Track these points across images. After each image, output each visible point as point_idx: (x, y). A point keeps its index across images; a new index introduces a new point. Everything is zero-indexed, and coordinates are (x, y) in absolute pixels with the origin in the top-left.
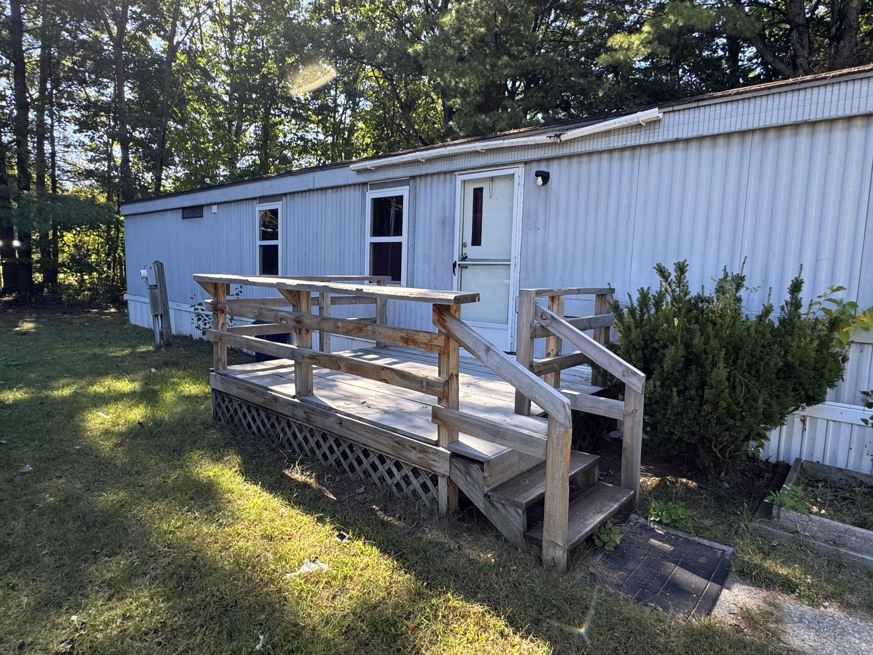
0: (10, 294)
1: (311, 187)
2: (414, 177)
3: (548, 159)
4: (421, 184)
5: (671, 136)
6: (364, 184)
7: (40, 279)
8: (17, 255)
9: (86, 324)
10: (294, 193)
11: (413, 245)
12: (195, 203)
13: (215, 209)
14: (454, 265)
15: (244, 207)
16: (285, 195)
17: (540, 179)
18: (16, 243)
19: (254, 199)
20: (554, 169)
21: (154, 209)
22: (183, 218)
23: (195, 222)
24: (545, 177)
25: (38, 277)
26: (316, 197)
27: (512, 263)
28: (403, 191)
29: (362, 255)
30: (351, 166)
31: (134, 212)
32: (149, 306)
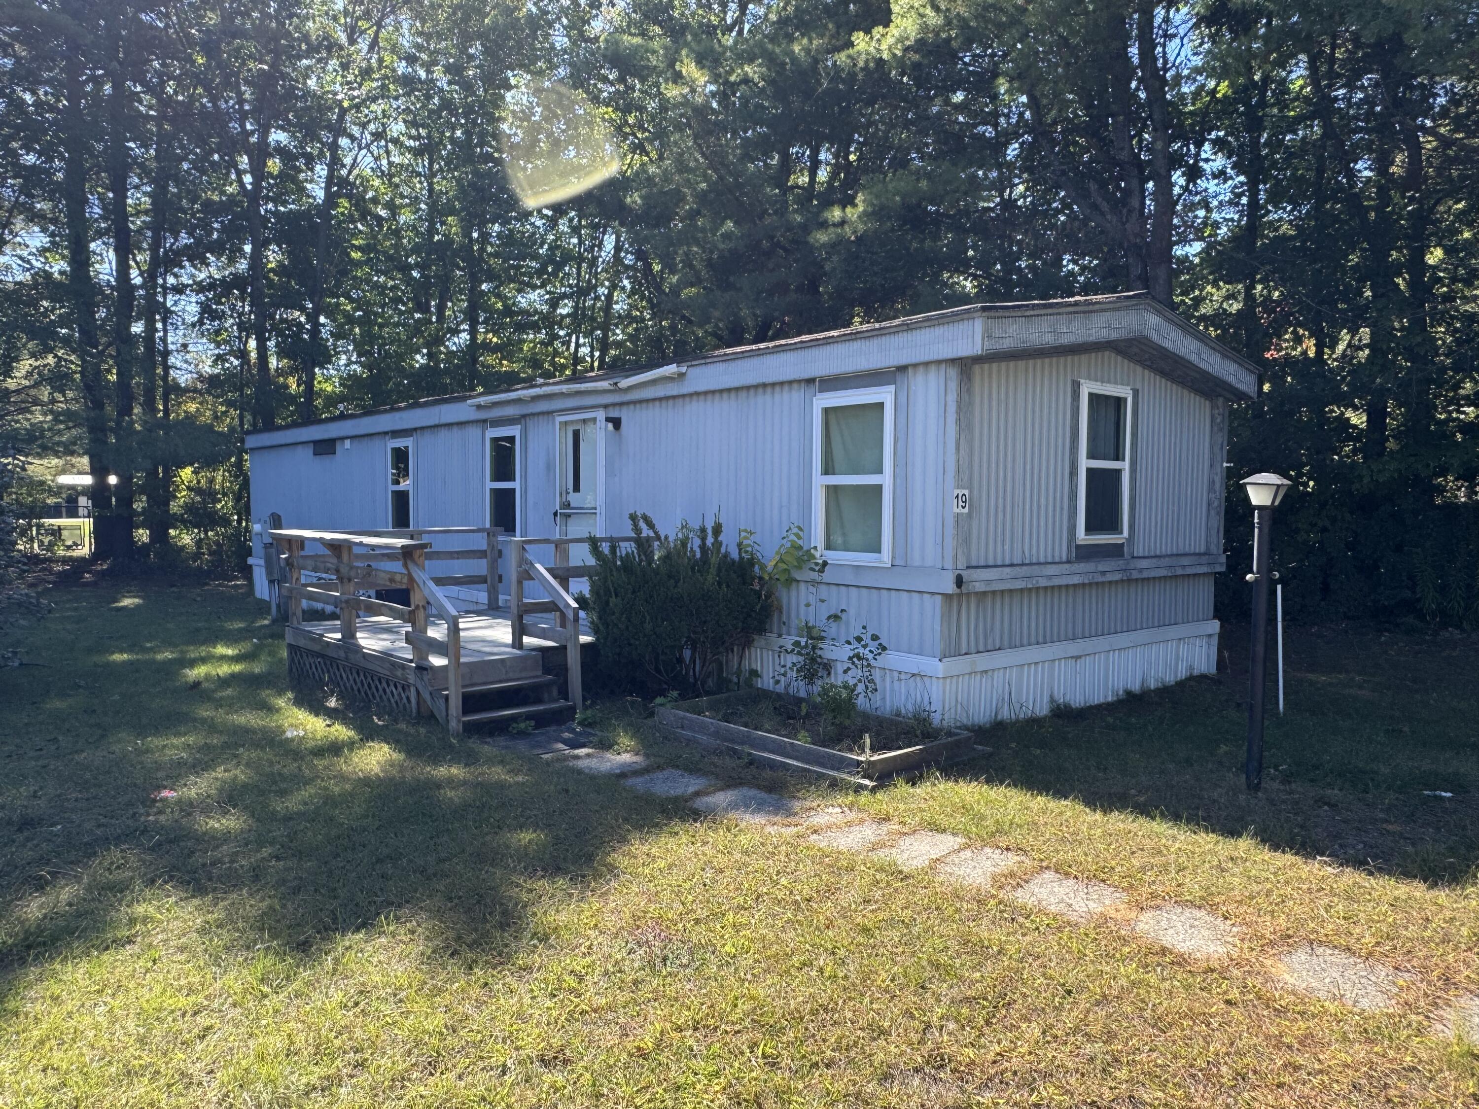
0: (104, 560)
1: (437, 422)
2: (524, 416)
3: (621, 404)
4: (530, 423)
5: (691, 390)
6: (484, 421)
7: (146, 539)
8: (114, 500)
9: (199, 599)
10: (422, 428)
11: (525, 492)
12: (326, 436)
13: (347, 443)
14: (555, 514)
15: (377, 443)
16: (415, 429)
17: (610, 426)
18: (113, 480)
19: (386, 433)
20: (625, 415)
21: (283, 442)
22: (315, 454)
23: (326, 459)
24: (616, 423)
25: (143, 535)
26: (443, 433)
27: (598, 511)
28: (514, 431)
29: (484, 501)
30: (469, 402)
31: (259, 445)
32: (263, 570)
